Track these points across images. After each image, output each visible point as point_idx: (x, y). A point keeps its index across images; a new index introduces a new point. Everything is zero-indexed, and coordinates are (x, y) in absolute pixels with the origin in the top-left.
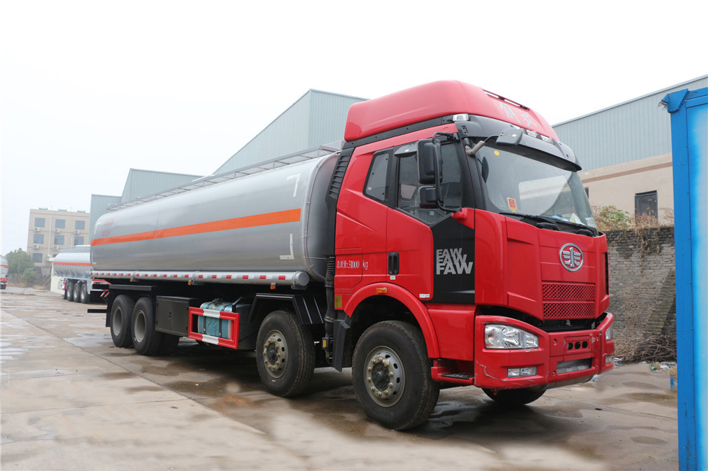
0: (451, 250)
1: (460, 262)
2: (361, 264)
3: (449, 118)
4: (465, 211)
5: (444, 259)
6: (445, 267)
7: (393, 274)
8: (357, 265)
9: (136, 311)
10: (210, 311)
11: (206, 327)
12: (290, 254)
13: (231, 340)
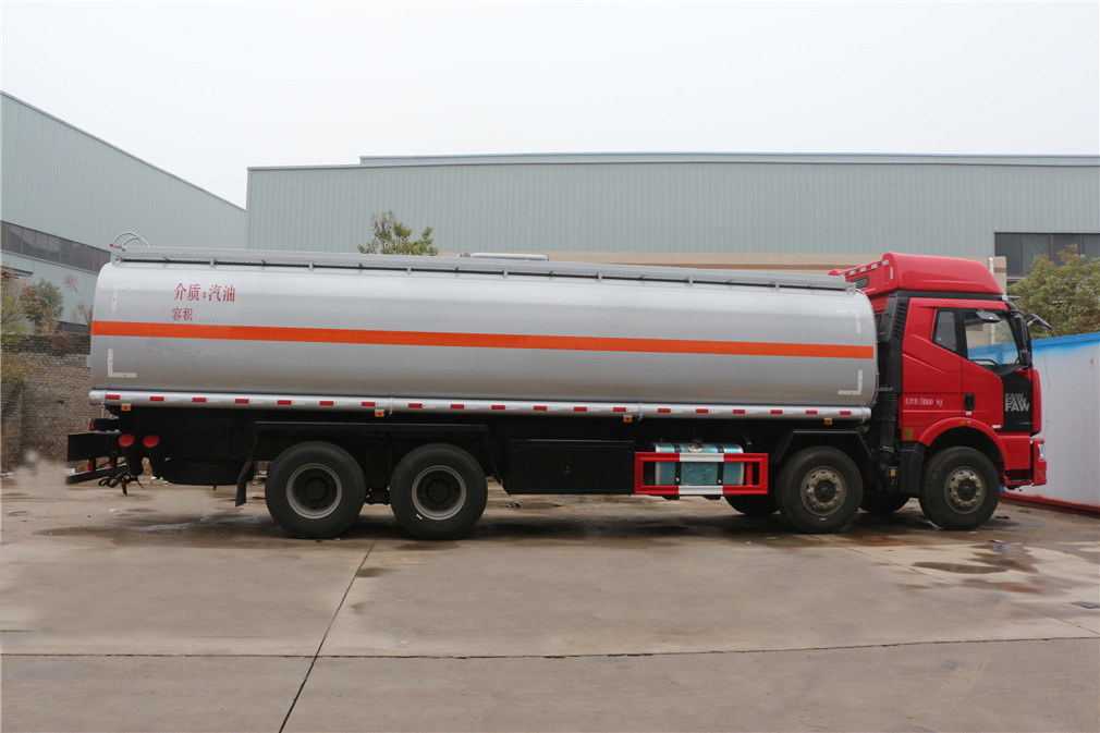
0: (1016, 394)
1: (1022, 403)
2: (935, 402)
5: (1011, 400)
6: (1012, 406)
7: (969, 410)
8: (930, 402)
9: (419, 466)
10: (691, 454)
11: (682, 476)
12: (856, 389)
13: (750, 486)
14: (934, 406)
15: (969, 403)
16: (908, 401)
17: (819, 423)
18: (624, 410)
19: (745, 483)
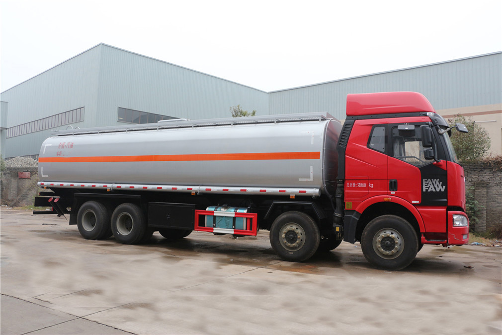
0: (433, 180)
1: (438, 186)
2: (368, 185)
3: (424, 113)
4: (441, 161)
5: (428, 184)
6: (429, 188)
7: (393, 191)
8: (364, 185)
9: (119, 213)
10: (221, 212)
11: (216, 223)
12: (310, 178)
13: (248, 230)
14: (368, 188)
15: (393, 186)
16: (348, 185)
17: (287, 197)
18: (191, 189)
19: (246, 229)
